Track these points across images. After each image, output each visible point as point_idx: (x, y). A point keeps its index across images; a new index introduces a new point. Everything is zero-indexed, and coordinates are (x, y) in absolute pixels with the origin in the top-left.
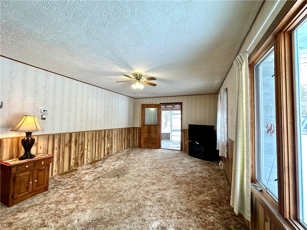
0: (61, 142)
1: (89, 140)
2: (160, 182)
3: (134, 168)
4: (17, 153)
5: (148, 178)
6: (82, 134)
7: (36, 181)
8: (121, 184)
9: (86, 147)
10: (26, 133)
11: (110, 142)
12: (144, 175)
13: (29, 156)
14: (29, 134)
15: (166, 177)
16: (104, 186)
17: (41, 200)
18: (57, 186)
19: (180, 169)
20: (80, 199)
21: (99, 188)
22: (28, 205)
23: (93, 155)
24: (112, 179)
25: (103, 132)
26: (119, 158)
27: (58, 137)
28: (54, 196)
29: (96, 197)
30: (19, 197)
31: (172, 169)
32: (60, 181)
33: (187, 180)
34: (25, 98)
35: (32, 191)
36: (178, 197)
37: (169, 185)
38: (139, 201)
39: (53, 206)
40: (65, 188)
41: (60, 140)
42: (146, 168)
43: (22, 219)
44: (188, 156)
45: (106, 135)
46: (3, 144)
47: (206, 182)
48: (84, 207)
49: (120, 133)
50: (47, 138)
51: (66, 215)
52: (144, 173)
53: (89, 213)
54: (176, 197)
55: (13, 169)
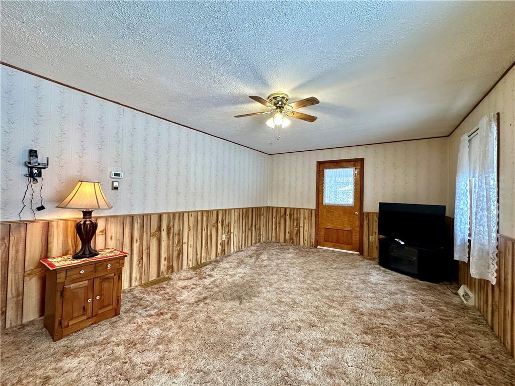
0: (144, 229)
1: (191, 228)
2: (327, 322)
3: (271, 285)
4: (74, 246)
5: (299, 309)
6: (180, 216)
7: (98, 298)
8: (245, 318)
9: (185, 240)
10: (83, 212)
11: (227, 231)
12: (291, 303)
13: (87, 253)
14: (87, 214)
15: (338, 313)
16: (214, 317)
17: (105, 334)
18: (135, 307)
19: (366, 295)
20: (170, 341)
21: (205, 321)
22: (82, 342)
23: (197, 254)
24: (230, 304)
25: (215, 213)
26: (242, 261)
27: (139, 221)
28: (127, 328)
29: (198, 342)
30: (71, 325)
31: (348, 293)
32: (141, 299)
33: (389, 325)
34: (85, 151)
35: (93, 316)
36: (375, 371)
37: (348, 334)
38: (285, 366)
39: (120, 350)
40: (147, 313)
41: (142, 227)
42: (293, 286)
43: (66, 372)
44: (378, 266)
45: (220, 220)
46: (52, 230)
47: (441, 336)
48: (174, 363)
49: (244, 216)
50: (122, 221)
51: (139, 378)
52: (291, 296)
53: (181, 379)
54: (371, 370)
55: (59, 276)
